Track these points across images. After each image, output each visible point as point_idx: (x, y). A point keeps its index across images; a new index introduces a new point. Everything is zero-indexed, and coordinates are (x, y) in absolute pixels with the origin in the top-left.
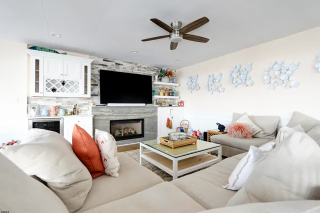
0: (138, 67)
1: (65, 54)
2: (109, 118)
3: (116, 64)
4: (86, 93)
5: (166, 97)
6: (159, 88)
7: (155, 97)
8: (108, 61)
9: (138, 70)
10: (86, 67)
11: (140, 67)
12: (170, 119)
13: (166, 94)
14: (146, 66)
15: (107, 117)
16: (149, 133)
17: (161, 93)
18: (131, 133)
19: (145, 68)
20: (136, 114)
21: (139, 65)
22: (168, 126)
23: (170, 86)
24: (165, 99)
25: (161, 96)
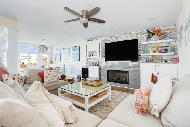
0: (131, 35)
1: (97, 40)
2: (107, 68)
3: (117, 37)
5: (157, 54)
6: (151, 47)
8: (112, 37)
9: (131, 37)
11: (133, 34)
12: (155, 74)
13: (157, 51)
14: (138, 32)
15: (106, 68)
17: (151, 51)
18: (123, 80)
19: (137, 34)
21: (132, 33)
22: (152, 81)
25: (151, 54)
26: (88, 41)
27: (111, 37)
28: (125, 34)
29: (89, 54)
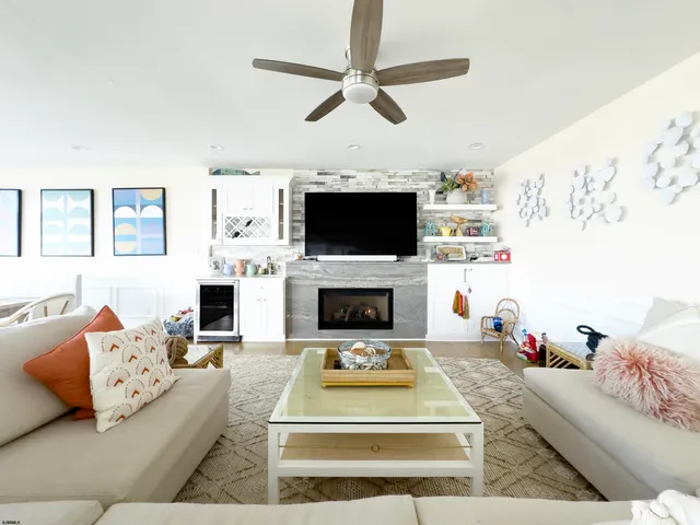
0: (390, 177)
1: (258, 173)
2: (317, 283)
3: (342, 177)
4: (281, 237)
5: (460, 238)
6: (442, 218)
7: (428, 240)
8: (326, 174)
9: (389, 183)
10: (281, 191)
11: (395, 176)
12: (464, 292)
13: (459, 232)
14: (409, 173)
15: (313, 283)
16: (404, 321)
17: (446, 231)
18: (368, 316)
19: (405, 177)
20: (372, 278)
21: (392, 172)
22: (455, 311)
23: (474, 211)
24: (460, 244)
25: (446, 238)
26: (217, 172)
27: (319, 174)
28: (372, 171)
29: (229, 227)
